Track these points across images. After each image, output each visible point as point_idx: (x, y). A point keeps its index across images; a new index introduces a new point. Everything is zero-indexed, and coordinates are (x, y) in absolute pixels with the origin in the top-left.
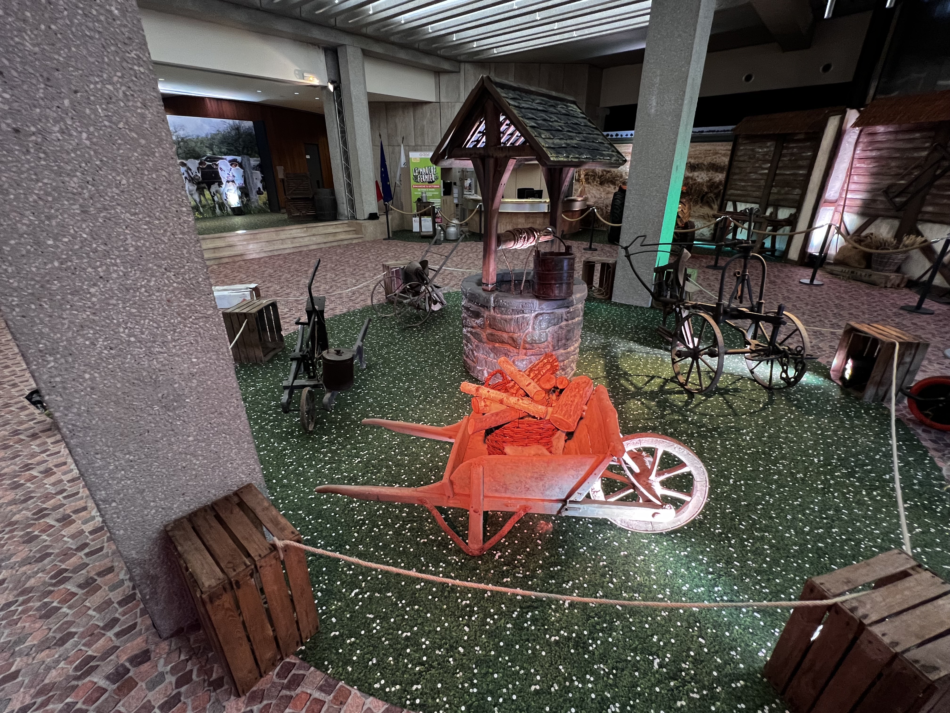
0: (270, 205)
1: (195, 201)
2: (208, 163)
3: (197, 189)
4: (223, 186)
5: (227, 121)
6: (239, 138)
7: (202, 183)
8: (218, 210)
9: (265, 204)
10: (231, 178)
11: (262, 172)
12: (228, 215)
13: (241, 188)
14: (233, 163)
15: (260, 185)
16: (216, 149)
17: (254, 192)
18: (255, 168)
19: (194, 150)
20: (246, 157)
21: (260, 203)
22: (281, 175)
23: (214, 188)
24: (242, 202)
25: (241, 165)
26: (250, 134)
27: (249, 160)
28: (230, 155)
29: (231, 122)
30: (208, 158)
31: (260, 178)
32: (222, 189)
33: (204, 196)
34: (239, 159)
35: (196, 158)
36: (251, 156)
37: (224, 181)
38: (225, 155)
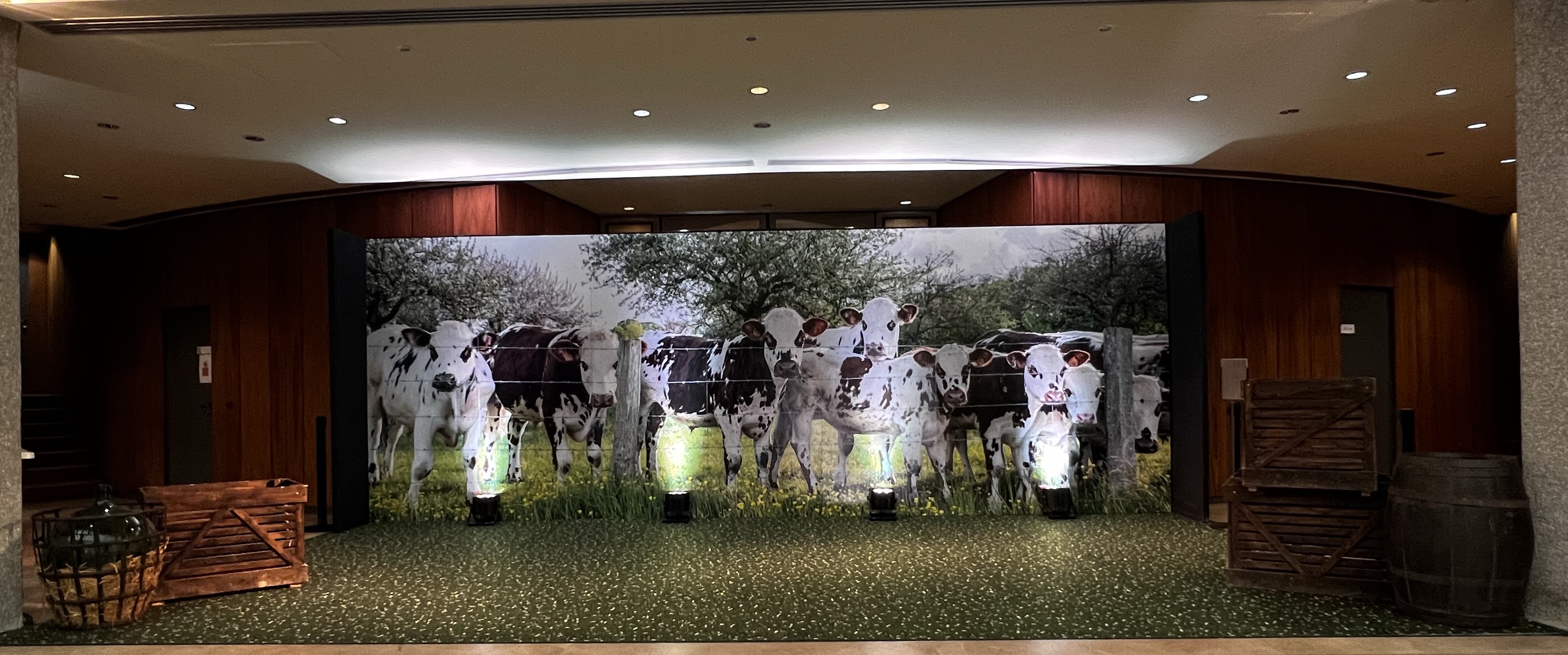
0: (1172, 487)
1: (935, 463)
2: (996, 354)
3: (949, 430)
4: (1029, 422)
5: (1083, 229)
6: (1109, 277)
7: (967, 411)
8: (995, 498)
9: (1156, 483)
10: (1058, 399)
11: (1165, 380)
12: (1025, 512)
13: (1082, 431)
14: (1073, 352)
15: (1151, 422)
16: (1030, 313)
17: (1127, 443)
18: (1146, 367)
19: (966, 319)
20: (1122, 333)
21: (1142, 479)
22: (1232, 392)
23: (997, 428)
24: (1079, 473)
25: (1098, 360)
26: (1148, 264)
27: (1130, 343)
28: (1069, 328)
29: (1093, 231)
30: (1003, 338)
31: (1157, 397)
32: (1022, 432)
33: (964, 450)
34: (1096, 339)
35: (967, 341)
36: (1136, 329)
37: (1034, 406)
38: (1055, 329)
